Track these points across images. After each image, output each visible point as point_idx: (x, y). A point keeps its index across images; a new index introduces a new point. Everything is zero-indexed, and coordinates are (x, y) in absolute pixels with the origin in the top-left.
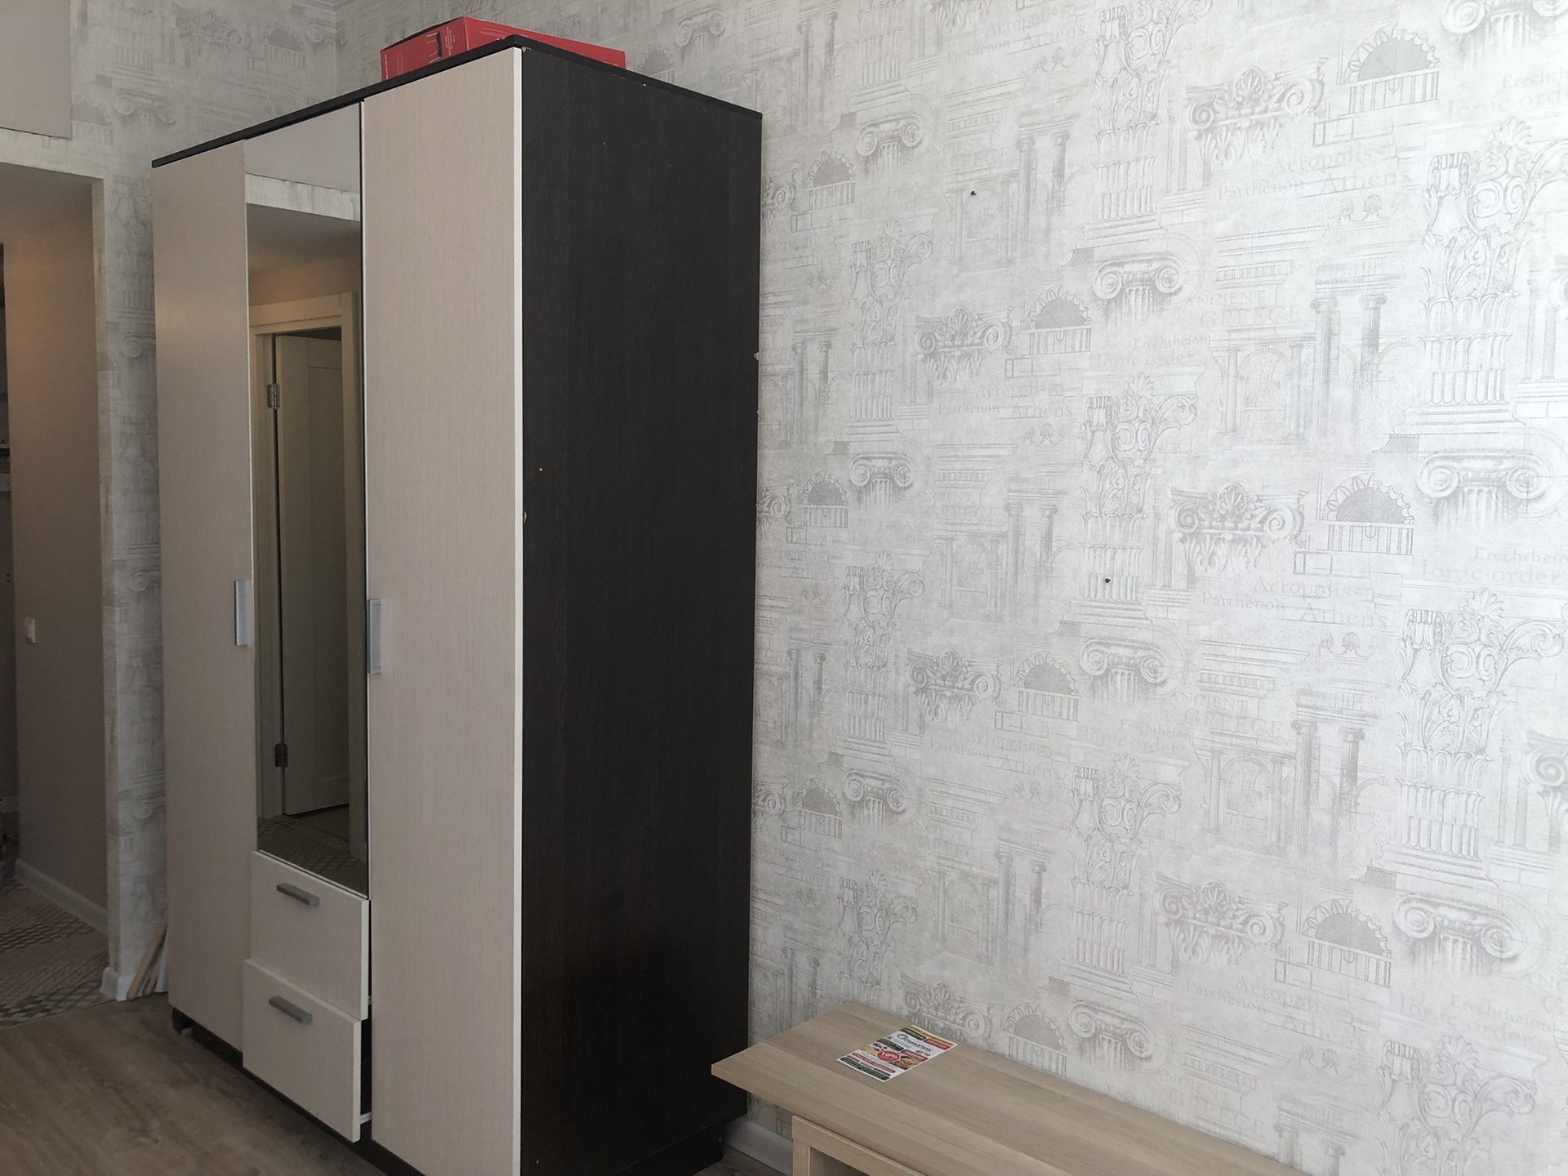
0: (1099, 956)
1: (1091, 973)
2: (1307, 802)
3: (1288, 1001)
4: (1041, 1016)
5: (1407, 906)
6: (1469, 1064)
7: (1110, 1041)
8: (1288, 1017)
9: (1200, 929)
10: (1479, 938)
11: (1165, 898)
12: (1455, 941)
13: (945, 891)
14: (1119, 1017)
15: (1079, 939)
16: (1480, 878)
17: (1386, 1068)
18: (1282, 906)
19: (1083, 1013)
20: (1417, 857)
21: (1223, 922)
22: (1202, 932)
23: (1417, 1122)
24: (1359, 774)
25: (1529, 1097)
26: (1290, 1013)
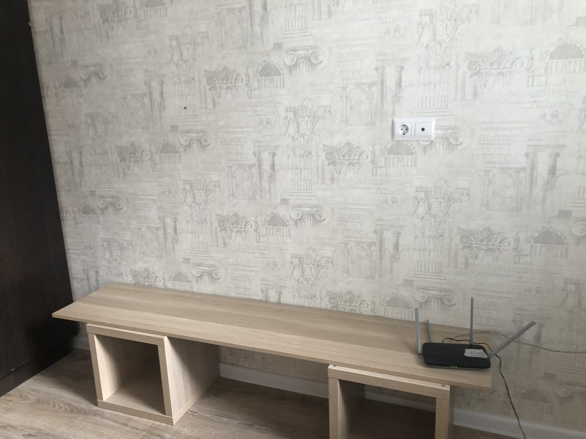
0: (199, 247)
1: (197, 253)
2: (260, 180)
3: (261, 248)
4: (182, 273)
5: (293, 209)
6: (314, 256)
7: (206, 275)
8: (261, 254)
9: (231, 230)
10: (314, 215)
11: (219, 222)
12: (308, 218)
13: (142, 235)
14: (208, 267)
15: (192, 242)
16: (313, 196)
17: (292, 263)
18: (256, 217)
19: (196, 268)
20: (295, 192)
21: (238, 226)
22: (232, 231)
23: (301, 278)
24: (276, 168)
25: (332, 262)
26: (262, 252)
